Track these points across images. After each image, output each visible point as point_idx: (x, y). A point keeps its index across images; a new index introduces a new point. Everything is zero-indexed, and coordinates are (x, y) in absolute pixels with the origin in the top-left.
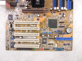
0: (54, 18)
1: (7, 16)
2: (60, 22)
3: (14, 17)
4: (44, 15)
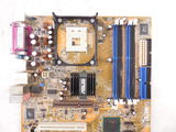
0: (115, 115)
1: (25, 110)
2: (126, 123)
3: (38, 113)
4: (96, 110)
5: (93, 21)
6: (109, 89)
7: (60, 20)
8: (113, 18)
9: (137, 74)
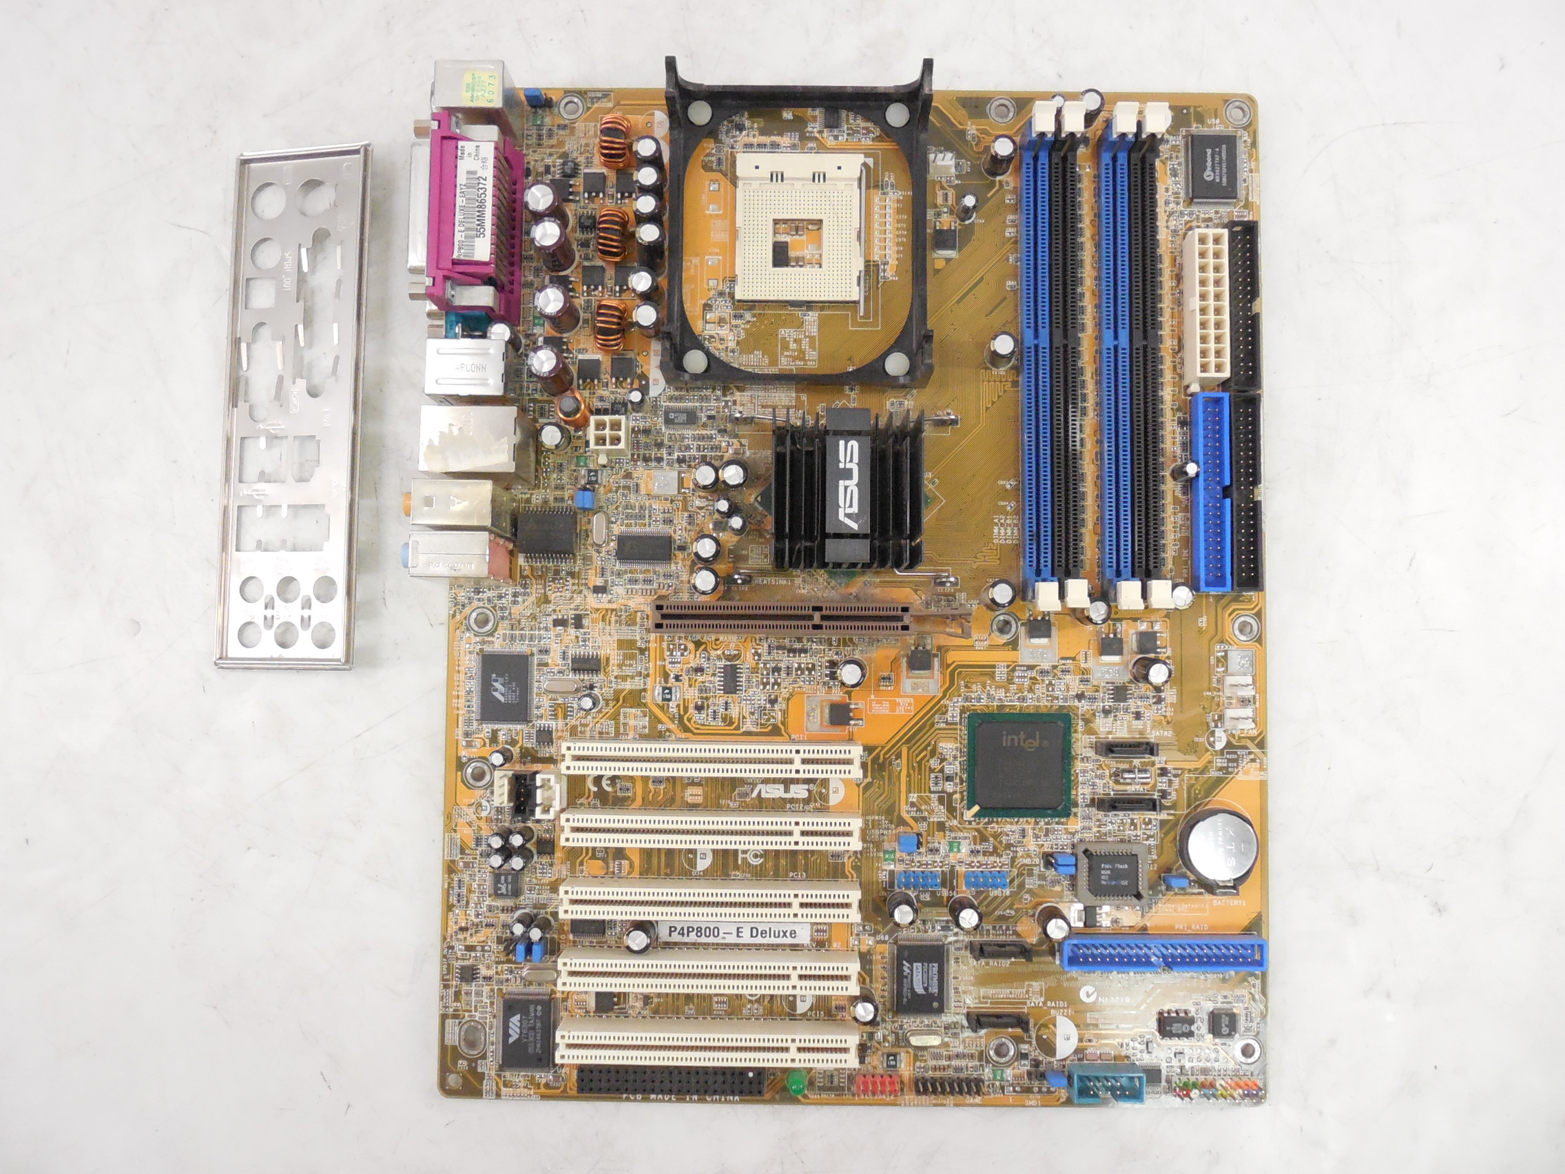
0: (1038, 700)
2: (1110, 749)
4: (920, 661)
5: (897, 115)
6: (1005, 531)
7: (701, 113)
8: (1023, 103)
9: (1171, 437)
